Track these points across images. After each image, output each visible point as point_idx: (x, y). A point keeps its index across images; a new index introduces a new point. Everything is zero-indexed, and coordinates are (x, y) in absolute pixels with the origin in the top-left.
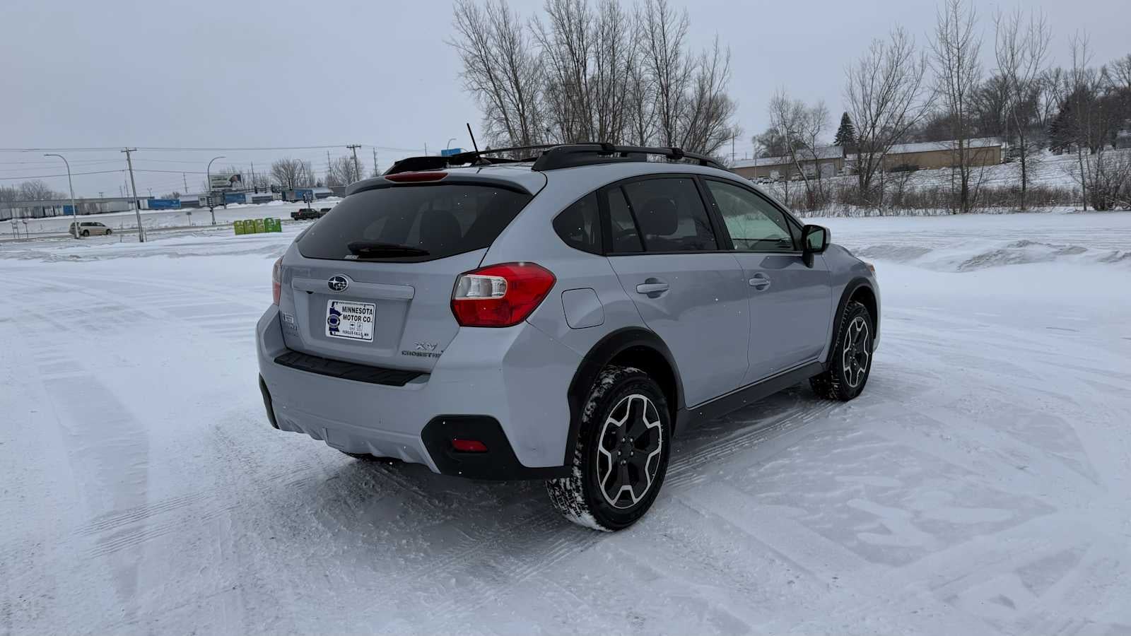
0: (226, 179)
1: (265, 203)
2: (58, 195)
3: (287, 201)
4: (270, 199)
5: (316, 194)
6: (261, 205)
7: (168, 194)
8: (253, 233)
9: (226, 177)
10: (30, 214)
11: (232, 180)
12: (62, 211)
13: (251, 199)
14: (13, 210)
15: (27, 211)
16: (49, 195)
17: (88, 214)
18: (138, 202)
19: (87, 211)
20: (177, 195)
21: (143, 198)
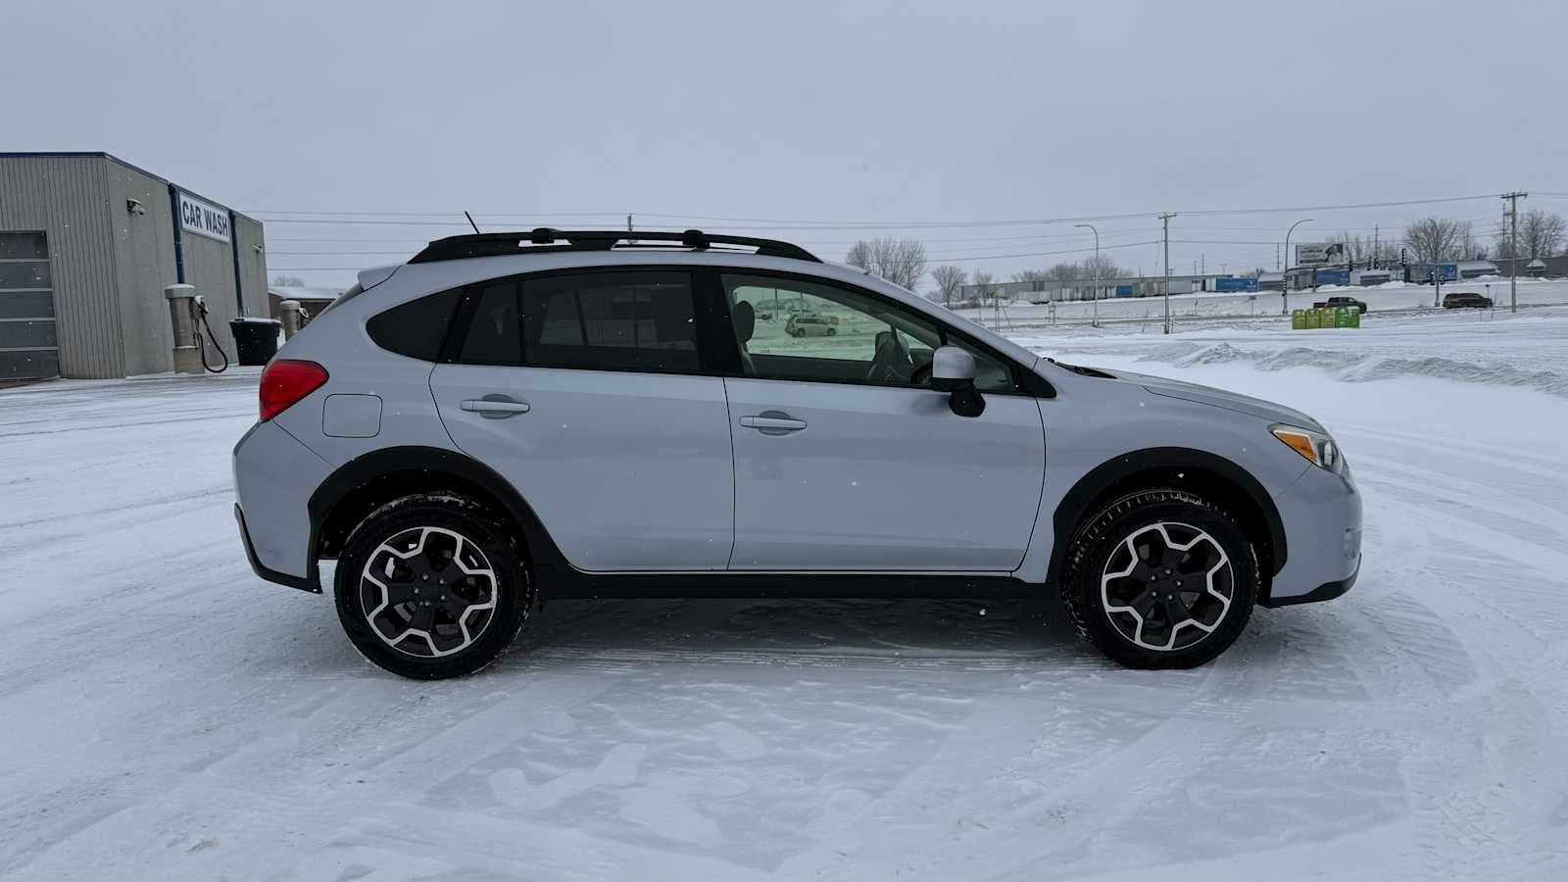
0: (1321, 251)
1: (1377, 284)
2: (1124, 273)
3: (1412, 282)
4: (1387, 279)
5: (1463, 272)
6: (1370, 287)
7: (1249, 272)
8: (1316, 327)
9: (1320, 248)
10: (1080, 296)
11: (1329, 252)
12: (1114, 292)
13: (1359, 279)
14: (1064, 290)
15: (1077, 291)
16: (1113, 273)
17: (1142, 296)
18: (1204, 282)
19: (1142, 293)
20: (1261, 273)
21: (1211, 277)
